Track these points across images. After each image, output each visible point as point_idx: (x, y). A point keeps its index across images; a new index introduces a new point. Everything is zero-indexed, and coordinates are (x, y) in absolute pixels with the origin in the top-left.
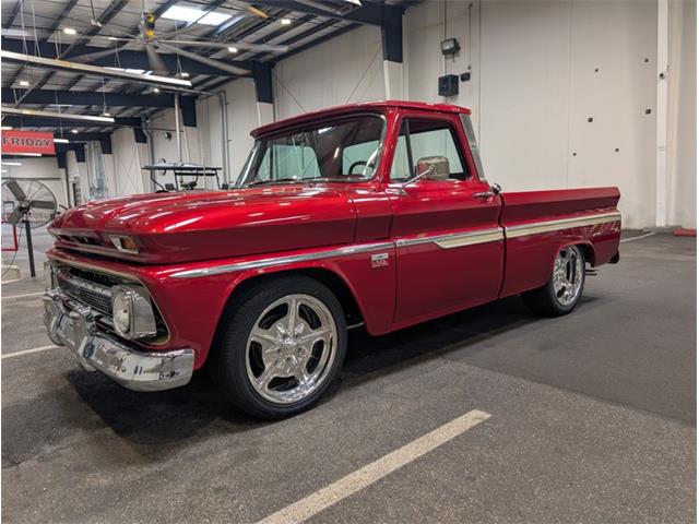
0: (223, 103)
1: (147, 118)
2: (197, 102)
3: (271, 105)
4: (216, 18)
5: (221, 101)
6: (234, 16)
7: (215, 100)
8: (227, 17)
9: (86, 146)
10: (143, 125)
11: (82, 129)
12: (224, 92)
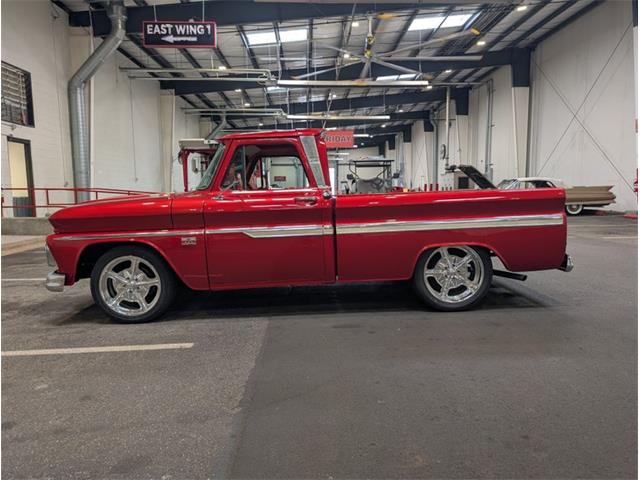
0: (491, 91)
1: (435, 110)
2: (470, 92)
3: (528, 88)
4: (457, 20)
5: (489, 89)
6: (475, 14)
7: (485, 88)
8: (469, 16)
9: (397, 137)
10: (431, 117)
11: (369, 125)
12: (492, 80)
